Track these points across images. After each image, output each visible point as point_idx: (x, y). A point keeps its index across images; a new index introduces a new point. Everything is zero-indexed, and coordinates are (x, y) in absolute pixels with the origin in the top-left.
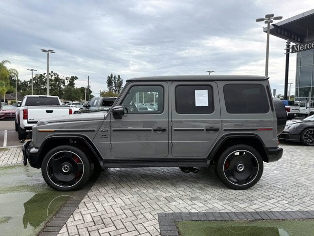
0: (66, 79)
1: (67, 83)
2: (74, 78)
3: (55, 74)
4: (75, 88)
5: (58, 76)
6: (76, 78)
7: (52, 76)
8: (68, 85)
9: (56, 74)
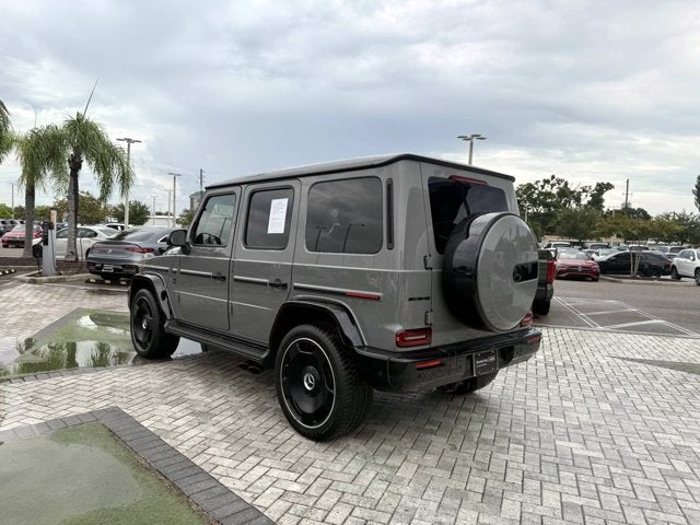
0: (584, 191)
1: (585, 199)
2: (603, 187)
3: (559, 181)
4: (605, 210)
5: (566, 183)
6: (609, 186)
7: (553, 185)
8: (589, 202)
9: (562, 181)
